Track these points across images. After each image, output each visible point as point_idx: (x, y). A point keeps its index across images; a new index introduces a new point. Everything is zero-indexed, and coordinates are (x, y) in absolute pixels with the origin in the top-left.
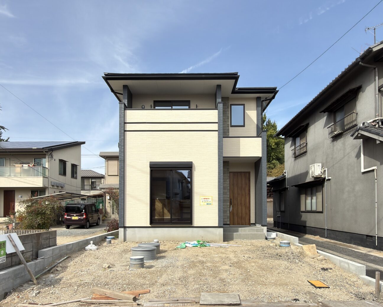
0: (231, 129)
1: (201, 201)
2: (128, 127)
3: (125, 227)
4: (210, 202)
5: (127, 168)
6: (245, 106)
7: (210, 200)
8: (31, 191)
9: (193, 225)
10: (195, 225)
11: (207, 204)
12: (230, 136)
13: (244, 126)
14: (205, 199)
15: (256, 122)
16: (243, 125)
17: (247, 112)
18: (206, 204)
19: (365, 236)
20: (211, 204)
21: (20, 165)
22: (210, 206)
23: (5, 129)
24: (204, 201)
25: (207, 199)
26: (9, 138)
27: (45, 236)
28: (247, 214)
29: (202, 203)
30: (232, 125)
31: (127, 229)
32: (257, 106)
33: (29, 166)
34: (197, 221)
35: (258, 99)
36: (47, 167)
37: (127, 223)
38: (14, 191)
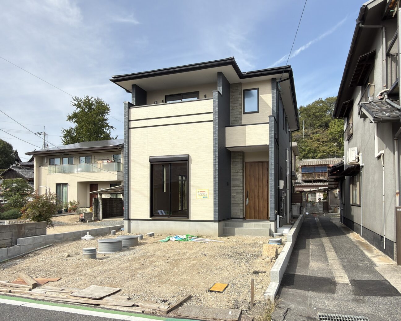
0: (244, 116)
1: (198, 194)
2: (133, 124)
3: (129, 219)
4: (206, 195)
5: (131, 163)
6: (259, 90)
7: (207, 193)
8: (111, 184)
9: (190, 219)
10: (192, 219)
11: (204, 197)
12: (243, 124)
13: (258, 112)
14: (201, 192)
15: (271, 106)
16: (257, 110)
17: (262, 96)
18: (202, 197)
19: (380, 236)
20: (207, 197)
21: (101, 162)
22: (206, 199)
23: (114, 129)
24: (200, 194)
25: (203, 192)
26: (117, 136)
27: (29, 227)
28: (265, 207)
29: (198, 197)
30: (245, 112)
31: (132, 221)
32: (273, 89)
33: (108, 162)
34: (193, 215)
35: (273, 80)
36: (122, 162)
37: (131, 216)
38: (97, 184)
